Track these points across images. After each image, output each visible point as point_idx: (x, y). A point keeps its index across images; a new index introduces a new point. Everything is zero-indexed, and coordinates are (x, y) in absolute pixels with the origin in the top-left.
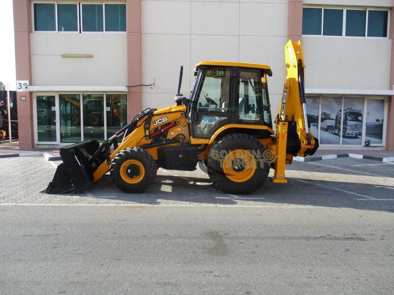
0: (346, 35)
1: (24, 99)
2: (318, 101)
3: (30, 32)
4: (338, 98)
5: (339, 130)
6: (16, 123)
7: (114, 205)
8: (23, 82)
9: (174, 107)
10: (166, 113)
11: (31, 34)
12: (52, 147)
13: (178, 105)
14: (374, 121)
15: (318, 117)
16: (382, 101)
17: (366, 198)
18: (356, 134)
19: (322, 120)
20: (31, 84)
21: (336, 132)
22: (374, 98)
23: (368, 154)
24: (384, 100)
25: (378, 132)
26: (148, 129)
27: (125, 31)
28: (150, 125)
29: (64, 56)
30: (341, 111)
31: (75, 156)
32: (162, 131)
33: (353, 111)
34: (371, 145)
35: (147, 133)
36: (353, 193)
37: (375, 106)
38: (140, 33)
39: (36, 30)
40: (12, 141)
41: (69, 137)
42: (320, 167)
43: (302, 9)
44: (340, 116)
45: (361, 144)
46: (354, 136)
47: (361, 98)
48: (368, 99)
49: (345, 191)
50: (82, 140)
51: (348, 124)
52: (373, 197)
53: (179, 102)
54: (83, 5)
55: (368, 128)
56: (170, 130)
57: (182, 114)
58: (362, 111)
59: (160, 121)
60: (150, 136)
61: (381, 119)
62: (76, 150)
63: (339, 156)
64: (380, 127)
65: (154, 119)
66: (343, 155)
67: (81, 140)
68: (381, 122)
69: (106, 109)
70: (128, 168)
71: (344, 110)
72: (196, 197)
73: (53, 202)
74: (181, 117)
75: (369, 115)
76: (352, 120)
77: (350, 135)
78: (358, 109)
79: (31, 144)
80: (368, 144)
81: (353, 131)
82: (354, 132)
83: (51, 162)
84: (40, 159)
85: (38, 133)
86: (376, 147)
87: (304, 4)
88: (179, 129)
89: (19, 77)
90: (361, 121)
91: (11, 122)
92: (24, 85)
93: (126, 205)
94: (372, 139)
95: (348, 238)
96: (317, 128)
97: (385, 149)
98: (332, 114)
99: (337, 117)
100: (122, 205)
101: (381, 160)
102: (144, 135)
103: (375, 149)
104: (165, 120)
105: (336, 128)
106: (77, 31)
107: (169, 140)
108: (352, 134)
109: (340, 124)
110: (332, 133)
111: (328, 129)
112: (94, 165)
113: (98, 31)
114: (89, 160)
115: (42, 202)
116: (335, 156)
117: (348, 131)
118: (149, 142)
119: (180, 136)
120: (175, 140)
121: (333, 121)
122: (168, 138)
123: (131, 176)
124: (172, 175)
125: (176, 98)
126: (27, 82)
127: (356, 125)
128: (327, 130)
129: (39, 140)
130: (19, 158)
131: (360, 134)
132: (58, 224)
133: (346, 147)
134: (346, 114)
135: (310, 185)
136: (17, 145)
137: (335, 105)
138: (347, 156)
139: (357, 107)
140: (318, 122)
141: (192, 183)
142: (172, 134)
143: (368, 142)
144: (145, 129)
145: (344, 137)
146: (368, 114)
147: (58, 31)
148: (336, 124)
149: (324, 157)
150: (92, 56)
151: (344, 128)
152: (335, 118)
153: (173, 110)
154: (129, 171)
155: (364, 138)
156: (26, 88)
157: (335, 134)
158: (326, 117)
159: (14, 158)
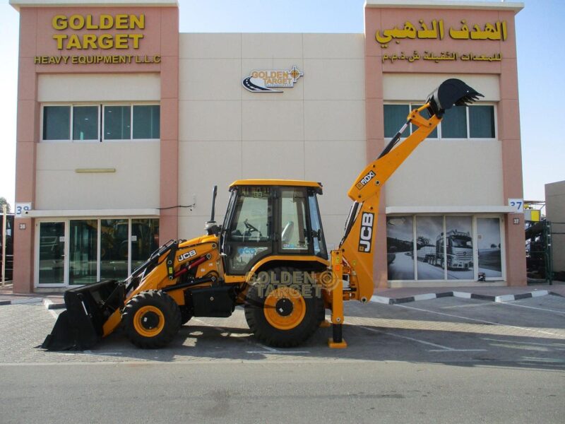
0: (443, 137)
1: (23, 227)
2: (411, 222)
3: (37, 141)
4: (438, 218)
5: (442, 261)
6: (11, 259)
7: (115, 363)
8: (23, 205)
9: (205, 237)
10: (194, 245)
11: (38, 144)
12: (57, 290)
13: (209, 234)
14: (488, 248)
15: (412, 243)
16: (497, 221)
17: (442, 349)
18: (466, 265)
19: (419, 247)
20: (34, 208)
21: (439, 263)
22: (485, 216)
23: (478, 292)
24: (498, 219)
25: (495, 261)
26: (172, 265)
27: (159, 138)
28: (173, 261)
29: (78, 171)
30: (442, 234)
31: (83, 303)
32: (190, 267)
33: (459, 234)
34: (487, 279)
35: (171, 272)
36: (428, 343)
37: (487, 227)
38: (177, 140)
39: (45, 138)
40: (5, 284)
41: (85, 276)
42: (406, 310)
43: (382, 107)
44: (441, 241)
45: (473, 278)
46: (463, 267)
47: (469, 217)
48: (478, 219)
49: (420, 341)
50: (98, 280)
51: (454, 252)
52: (451, 347)
53: (211, 231)
54: (106, 107)
55: (481, 256)
56: (200, 266)
57: (213, 246)
58: (470, 234)
59: (186, 256)
60: (174, 275)
61: (497, 244)
62: (86, 294)
63: (439, 296)
64: (497, 254)
65: (178, 253)
66: (445, 294)
67: (96, 280)
68: (498, 248)
69: (131, 238)
70: (145, 316)
71: (447, 233)
72: (221, 352)
73: (39, 360)
74: (213, 250)
75: (481, 240)
76: (459, 247)
77: (458, 267)
78: (466, 232)
79: (29, 286)
80: (482, 278)
81: (461, 261)
82: (463, 263)
83: (52, 311)
84: (37, 308)
85: (40, 271)
86: (494, 281)
87: (385, 101)
88: (211, 264)
89: (19, 198)
90: (471, 248)
91: (6, 257)
92: (24, 209)
93: (129, 362)
94: (487, 271)
95: (384, 396)
96: (413, 258)
97: (506, 284)
98: (432, 239)
99: (438, 242)
100: (124, 363)
101: (493, 299)
102: (166, 274)
103: (492, 284)
104: (193, 254)
105: (438, 257)
106: (97, 138)
107: (198, 278)
108: (460, 265)
109: (442, 251)
110: (433, 265)
111: (427, 259)
112: (106, 313)
113: (124, 138)
114: (101, 306)
115: (24, 362)
116: (434, 296)
117: (455, 262)
118: (174, 282)
119: (213, 273)
120: (206, 278)
121: (433, 248)
122: (197, 277)
123: (146, 326)
124: (206, 325)
125: (207, 226)
126: (29, 205)
127: (465, 253)
128: (425, 260)
129: (41, 282)
130: (9, 306)
131: (471, 265)
132: (36, 386)
133: (454, 283)
134: (449, 239)
135: (380, 334)
136: (10, 289)
137: (434, 227)
138: (451, 295)
139: (463, 229)
140: (413, 250)
141: (225, 334)
142: (202, 271)
143: (482, 276)
144: (168, 266)
145: (449, 269)
146: (480, 237)
147: (73, 139)
148: (437, 251)
149: (417, 298)
150: (114, 171)
151: (449, 258)
152: (435, 244)
153: (203, 242)
154: (146, 319)
155: (476, 270)
156: (27, 213)
157: (437, 265)
158: (423, 243)
159: (4, 306)
